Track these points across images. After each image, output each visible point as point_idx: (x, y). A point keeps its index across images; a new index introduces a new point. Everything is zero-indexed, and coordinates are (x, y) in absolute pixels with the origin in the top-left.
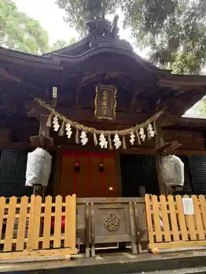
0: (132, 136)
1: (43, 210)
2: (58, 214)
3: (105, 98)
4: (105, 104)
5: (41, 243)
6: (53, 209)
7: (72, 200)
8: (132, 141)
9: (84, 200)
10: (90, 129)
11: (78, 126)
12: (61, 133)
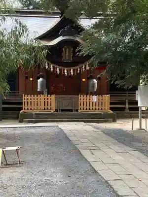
0: (79, 70)
1: (45, 99)
2: (49, 100)
3: (67, 52)
4: (67, 55)
5: (45, 108)
6: (48, 99)
7: (53, 96)
8: (78, 72)
9: (57, 96)
10: (60, 67)
11: (56, 66)
12: (49, 69)
